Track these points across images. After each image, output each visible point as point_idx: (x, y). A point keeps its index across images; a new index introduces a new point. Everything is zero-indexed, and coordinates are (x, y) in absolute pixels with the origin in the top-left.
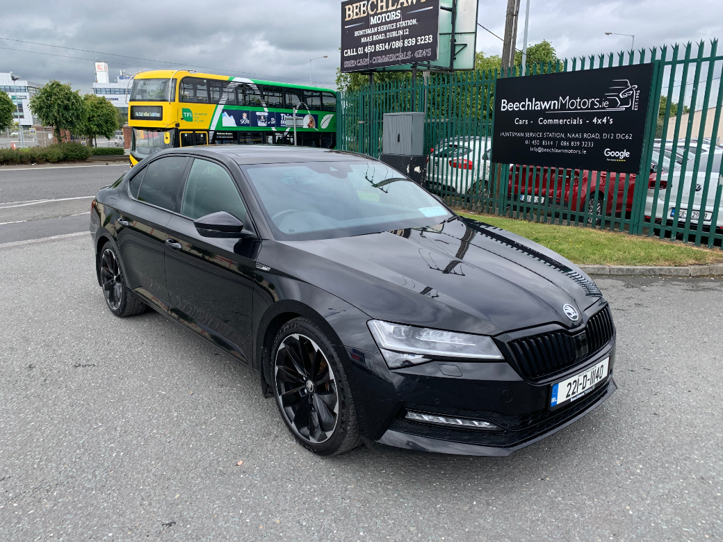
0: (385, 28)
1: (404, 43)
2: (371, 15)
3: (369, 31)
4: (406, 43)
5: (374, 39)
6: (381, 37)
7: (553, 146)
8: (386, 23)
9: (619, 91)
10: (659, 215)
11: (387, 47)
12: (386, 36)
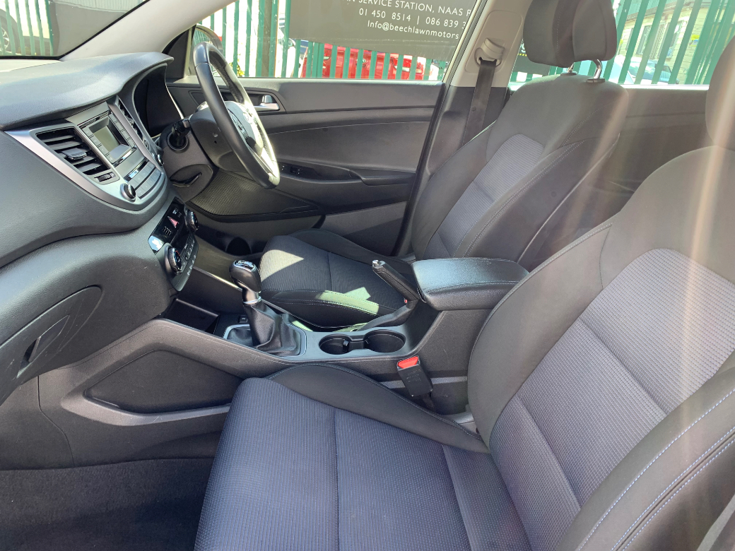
7: (412, 23)
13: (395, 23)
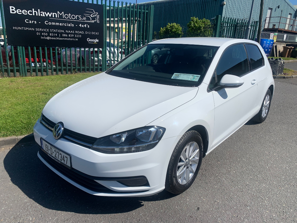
7: (58, 36)
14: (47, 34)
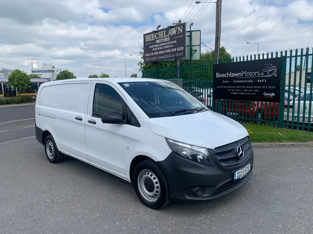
0: (163, 44)
1: (171, 50)
2: (157, 40)
3: (156, 46)
4: (172, 50)
5: (158, 49)
6: (161, 48)
7: (241, 92)
8: (163, 42)
9: (268, 69)
10: (290, 120)
11: (164, 52)
12: (163, 47)
13: (237, 92)
14: (233, 90)
